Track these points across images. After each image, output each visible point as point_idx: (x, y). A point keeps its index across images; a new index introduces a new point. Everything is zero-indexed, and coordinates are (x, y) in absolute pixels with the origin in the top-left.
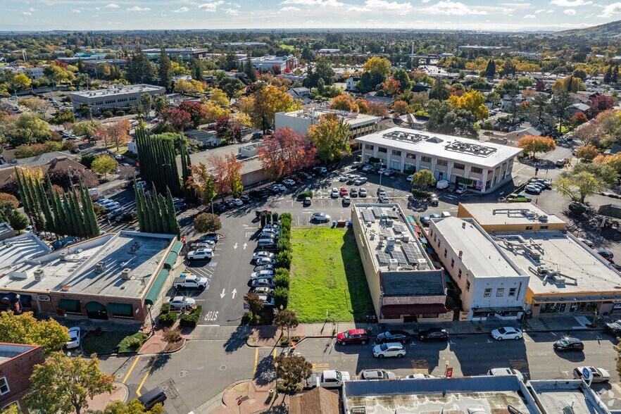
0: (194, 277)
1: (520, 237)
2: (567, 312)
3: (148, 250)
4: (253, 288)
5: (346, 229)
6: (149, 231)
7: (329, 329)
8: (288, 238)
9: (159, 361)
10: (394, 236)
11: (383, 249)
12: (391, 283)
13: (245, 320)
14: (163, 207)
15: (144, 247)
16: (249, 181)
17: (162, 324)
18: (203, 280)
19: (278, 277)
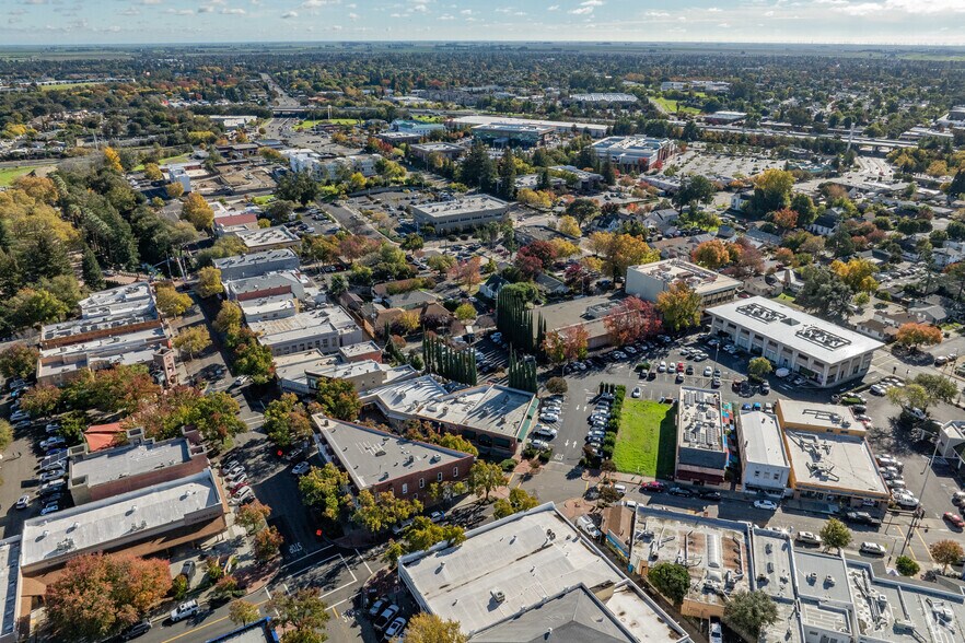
0: (548, 428)
1: (817, 437)
2: (824, 501)
3: (516, 403)
4: (588, 443)
5: (672, 405)
6: (515, 388)
7: (637, 479)
8: (620, 409)
9: (526, 477)
10: (705, 420)
11: (691, 430)
12: (691, 456)
13: (582, 463)
14: (529, 372)
15: (512, 399)
16: (593, 344)
17: (527, 456)
18: (554, 431)
19: (607, 438)
